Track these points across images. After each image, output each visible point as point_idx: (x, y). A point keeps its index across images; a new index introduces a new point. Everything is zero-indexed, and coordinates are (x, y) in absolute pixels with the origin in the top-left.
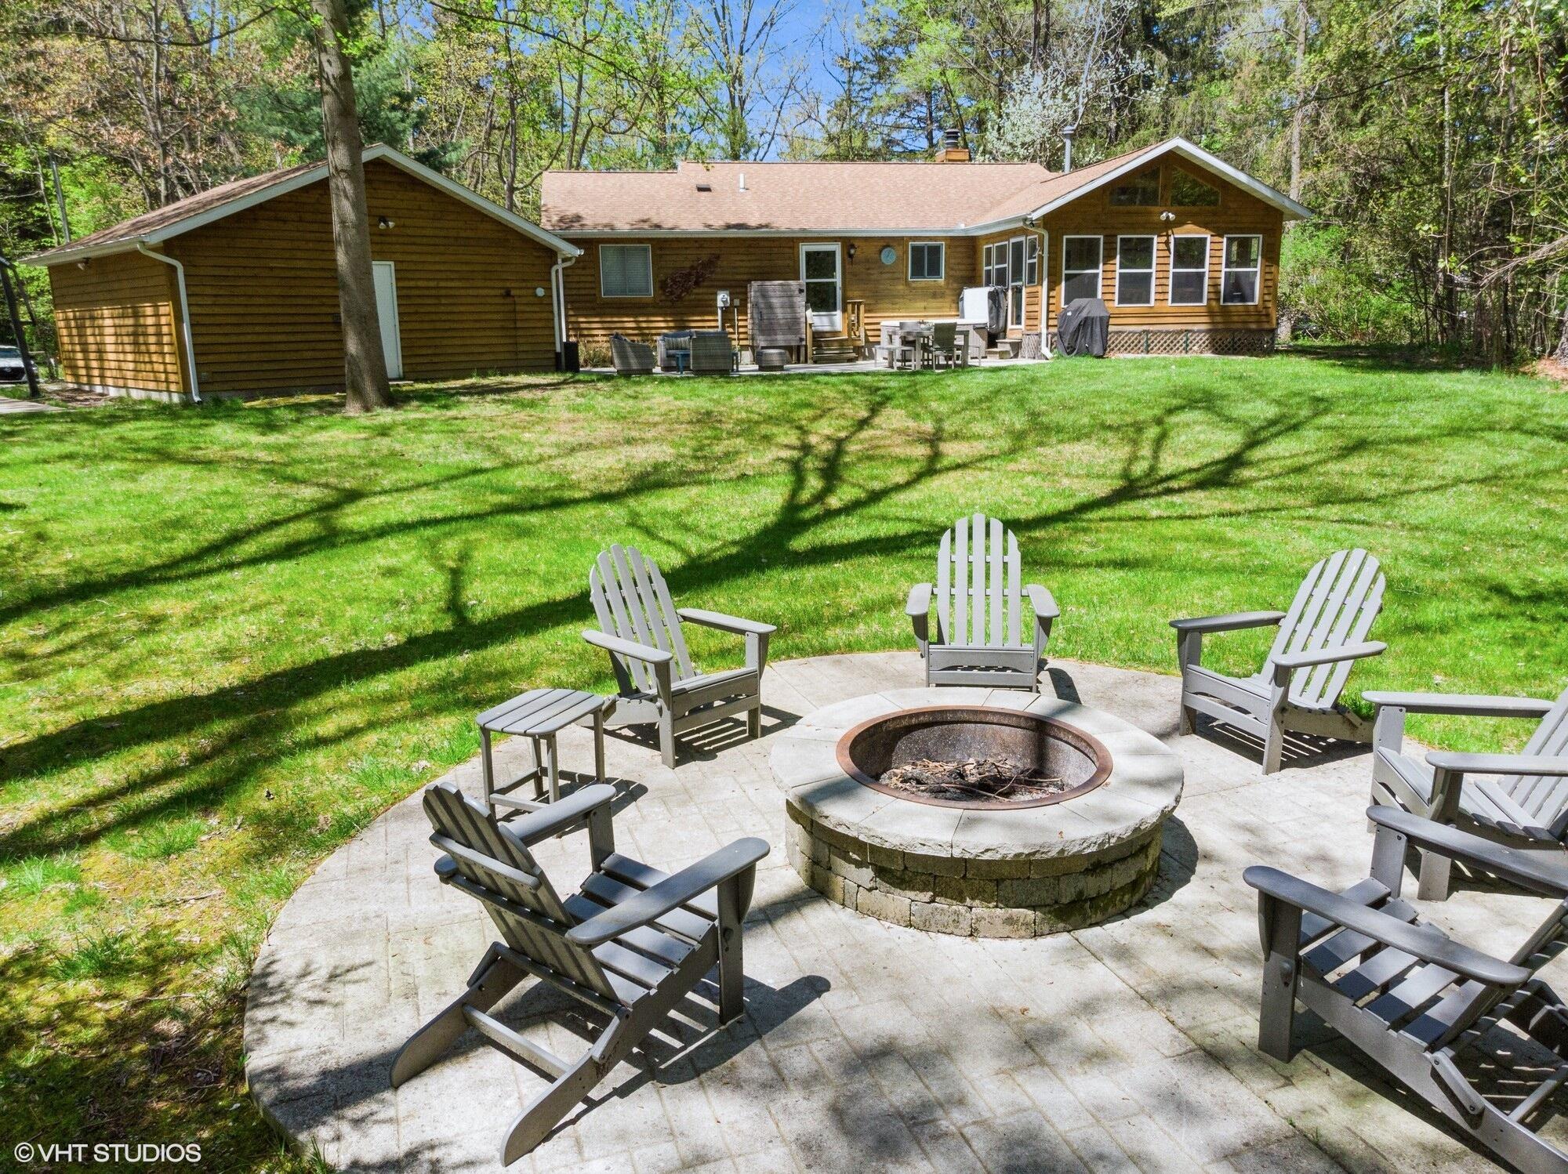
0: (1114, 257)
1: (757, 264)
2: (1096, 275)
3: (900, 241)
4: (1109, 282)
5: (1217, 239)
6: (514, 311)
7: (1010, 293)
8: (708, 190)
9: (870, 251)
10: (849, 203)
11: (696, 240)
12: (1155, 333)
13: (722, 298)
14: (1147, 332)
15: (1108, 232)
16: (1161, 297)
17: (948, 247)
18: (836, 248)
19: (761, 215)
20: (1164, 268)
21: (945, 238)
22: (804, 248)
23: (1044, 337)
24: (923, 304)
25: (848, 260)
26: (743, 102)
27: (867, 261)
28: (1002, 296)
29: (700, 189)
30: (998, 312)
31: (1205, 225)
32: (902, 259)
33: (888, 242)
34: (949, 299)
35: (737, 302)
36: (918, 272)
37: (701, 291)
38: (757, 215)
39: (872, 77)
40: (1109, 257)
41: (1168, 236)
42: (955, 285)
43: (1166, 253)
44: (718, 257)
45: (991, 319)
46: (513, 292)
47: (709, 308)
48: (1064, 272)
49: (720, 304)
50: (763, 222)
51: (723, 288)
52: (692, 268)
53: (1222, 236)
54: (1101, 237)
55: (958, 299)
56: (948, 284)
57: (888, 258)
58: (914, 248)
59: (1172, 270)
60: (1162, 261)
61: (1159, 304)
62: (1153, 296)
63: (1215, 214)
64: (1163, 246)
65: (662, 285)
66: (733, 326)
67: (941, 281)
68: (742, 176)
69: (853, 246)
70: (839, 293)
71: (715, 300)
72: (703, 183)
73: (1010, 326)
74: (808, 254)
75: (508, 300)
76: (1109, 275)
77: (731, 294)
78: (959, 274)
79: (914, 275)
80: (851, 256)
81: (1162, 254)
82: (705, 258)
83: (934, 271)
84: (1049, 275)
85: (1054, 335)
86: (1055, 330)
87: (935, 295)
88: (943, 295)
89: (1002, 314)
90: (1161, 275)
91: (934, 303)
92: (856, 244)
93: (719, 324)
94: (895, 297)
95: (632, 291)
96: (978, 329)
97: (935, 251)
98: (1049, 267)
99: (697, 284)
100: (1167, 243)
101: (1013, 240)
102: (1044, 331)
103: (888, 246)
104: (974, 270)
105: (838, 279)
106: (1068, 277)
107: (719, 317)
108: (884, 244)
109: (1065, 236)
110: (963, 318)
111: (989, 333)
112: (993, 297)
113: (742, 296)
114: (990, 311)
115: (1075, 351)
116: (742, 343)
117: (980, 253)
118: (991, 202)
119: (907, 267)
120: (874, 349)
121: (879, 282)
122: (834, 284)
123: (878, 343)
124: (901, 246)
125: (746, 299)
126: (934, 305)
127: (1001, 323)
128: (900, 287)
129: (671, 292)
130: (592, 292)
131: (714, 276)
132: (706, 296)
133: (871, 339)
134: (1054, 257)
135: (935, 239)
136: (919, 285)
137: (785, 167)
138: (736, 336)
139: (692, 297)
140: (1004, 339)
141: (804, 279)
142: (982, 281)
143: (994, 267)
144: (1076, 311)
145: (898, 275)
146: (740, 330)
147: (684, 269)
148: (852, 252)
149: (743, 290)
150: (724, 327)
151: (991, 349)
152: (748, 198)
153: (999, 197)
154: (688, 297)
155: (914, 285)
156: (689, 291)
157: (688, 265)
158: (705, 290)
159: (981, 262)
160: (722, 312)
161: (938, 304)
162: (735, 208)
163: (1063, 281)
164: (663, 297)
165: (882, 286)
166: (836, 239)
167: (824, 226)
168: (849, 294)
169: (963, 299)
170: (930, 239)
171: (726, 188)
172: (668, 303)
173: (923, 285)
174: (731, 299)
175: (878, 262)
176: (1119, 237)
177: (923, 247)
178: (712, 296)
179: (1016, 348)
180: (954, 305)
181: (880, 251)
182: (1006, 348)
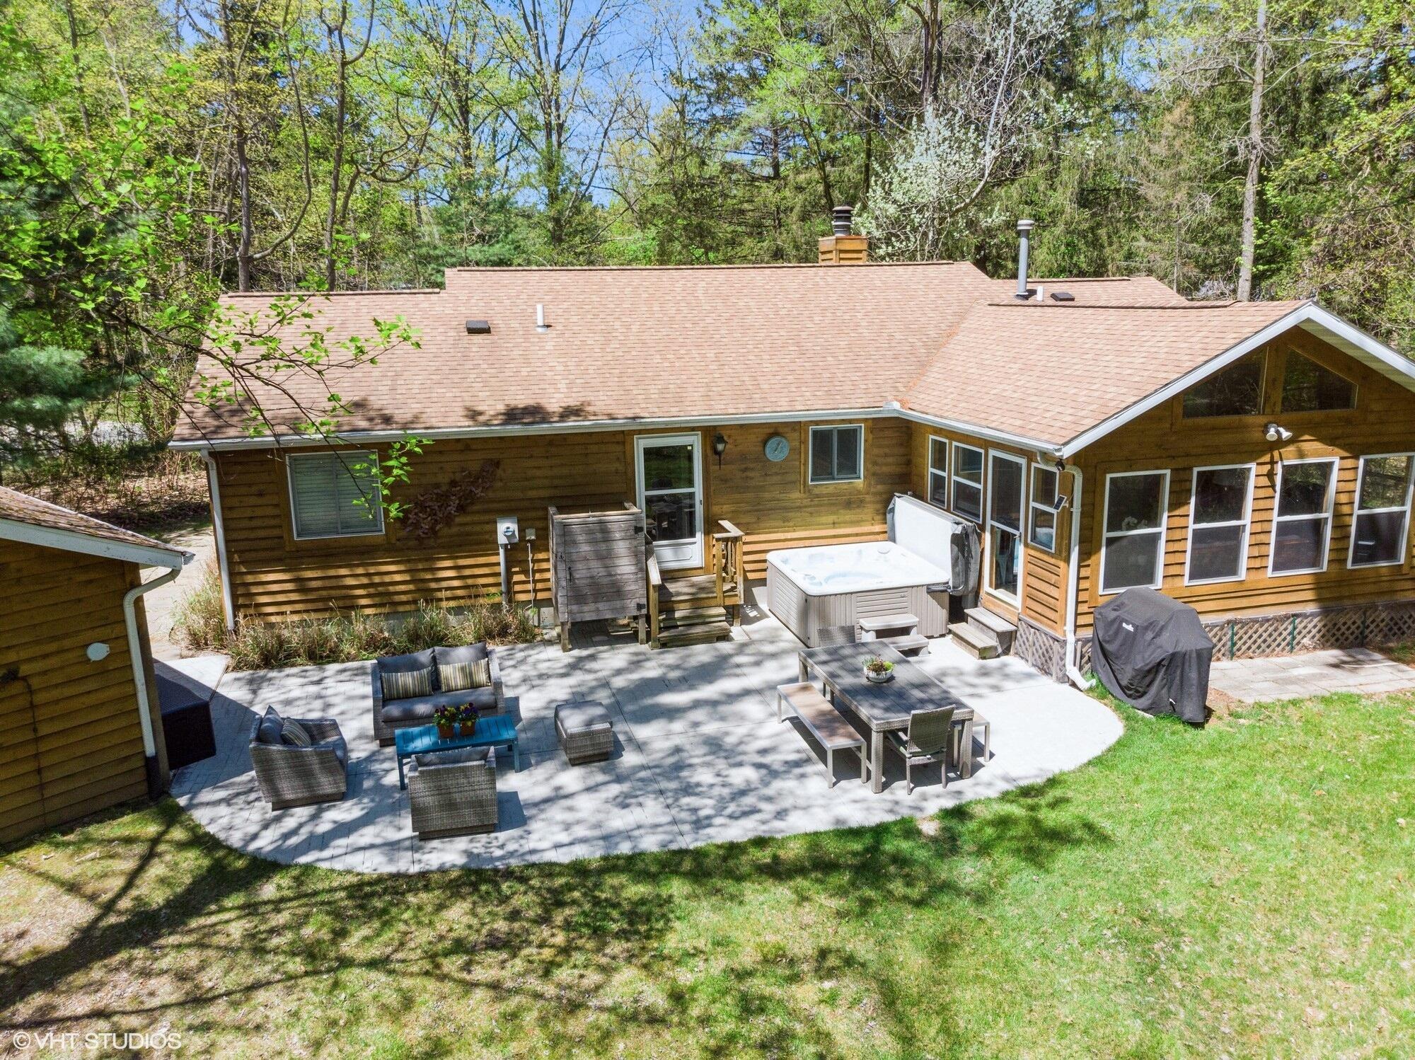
0: (1186, 503)
1: (565, 471)
2: (1154, 538)
3: (797, 427)
4: (1177, 546)
5: (1349, 463)
6: (32, 706)
7: (987, 537)
8: (487, 331)
9: (750, 443)
10: (711, 354)
11: (458, 440)
12: (1243, 623)
13: (506, 529)
14: (1232, 623)
15: (1180, 463)
16: (1257, 563)
17: (870, 431)
18: (695, 442)
19: (570, 385)
20: (1264, 516)
21: (866, 420)
22: (641, 444)
23: (1069, 648)
24: (831, 518)
25: (712, 457)
26: (561, 126)
27: (743, 457)
28: (973, 538)
29: (472, 331)
30: (967, 564)
31: (1331, 441)
32: (797, 452)
33: (774, 431)
34: (869, 510)
35: (531, 536)
36: (822, 471)
37: (468, 519)
38: (562, 386)
39: (709, 96)
40: (1178, 501)
41: (1272, 462)
42: (880, 488)
43: (1269, 492)
44: (497, 464)
45: (955, 574)
46: (25, 670)
47: (489, 545)
48: (1106, 535)
49: (502, 540)
50: (572, 402)
51: (506, 513)
52: (453, 483)
53: (1356, 457)
54: (1168, 472)
55: (885, 510)
56: (869, 485)
57: (777, 453)
58: (815, 433)
59: (1276, 518)
60: (1262, 504)
61: (1254, 575)
62: (1244, 563)
63: (1348, 421)
64: (1265, 481)
65: (401, 516)
66: (525, 572)
67: (859, 483)
68: (539, 307)
69: (720, 439)
70: (699, 510)
71: (496, 532)
72: (478, 317)
73: (986, 587)
74: (649, 452)
75: (17, 688)
76: (1177, 535)
77: (519, 522)
78: (885, 469)
79: (817, 475)
80: (716, 452)
81: (1262, 493)
82: (475, 467)
83: (849, 467)
84: (1082, 541)
85: (1086, 642)
86: (1088, 633)
87: (851, 502)
88: (861, 503)
89: (974, 567)
90: (1258, 528)
91: (848, 516)
92: (727, 435)
93: (502, 569)
94: (786, 509)
95: (346, 526)
96: (932, 591)
97: (848, 438)
98: (1082, 528)
99: (461, 509)
100: (1270, 475)
101: (993, 453)
102: (1071, 638)
103: (776, 434)
104: (909, 463)
105: (698, 489)
106: (1110, 542)
107: (501, 558)
108: (771, 431)
109: (1109, 476)
110: (894, 540)
111: (951, 597)
112: (960, 542)
113: (540, 524)
114: (955, 564)
115: (1145, 701)
116: (540, 596)
117: (924, 446)
118: (925, 345)
119: (806, 464)
120: (756, 591)
121: (761, 488)
122: (692, 495)
123: (763, 582)
124: (796, 435)
125: (546, 529)
126: (847, 518)
127: (972, 582)
128: (796, 495)
129: (417, 525)
130: (276, 532)
131: (491, 494)
132: (478, 528)
133: (751, 576)
134: (1090, 512)
135: (850, 421)
136: (825, 491)
137: (608, 277)
138: (530, 586)
139: (455, 530)
140: (976, 606)
141: (642, 492)
142: (923, 486)
143: (952, 477)
144: (1146, 628)
145: (792, 477)
146: (538, 576)
147: (437, 486)
148: (720, 447)
149: (540, 513)
150: (509, 574)
151: (958, 628)
152: (549, 346)
153: (932, 333)
154: (446, 531)
155: (816, 491)
156: (448, 521)
157: (444, 479)
158: (476, 518)
159: (923, 456)
160: (506, 550)
161: (854, 518)
162: (524, 372)
163: (1103, 550)
164: (403, 534)
165: (767, 495)
166: (693, 429)
167: (674, 411)
168: (716, 509)
169: (893, 510)
170: (843, 421)
171: (514, 324)
172: (412, 543)
173: (831, 490)
174: (521, 530)
175: (761, 459)
176: (1196, 470)
177: (831, 431)
178: (487, 527)
179: (1007, 640)
180: (878, 518)
181: (765, 443)
182: (992, 641)
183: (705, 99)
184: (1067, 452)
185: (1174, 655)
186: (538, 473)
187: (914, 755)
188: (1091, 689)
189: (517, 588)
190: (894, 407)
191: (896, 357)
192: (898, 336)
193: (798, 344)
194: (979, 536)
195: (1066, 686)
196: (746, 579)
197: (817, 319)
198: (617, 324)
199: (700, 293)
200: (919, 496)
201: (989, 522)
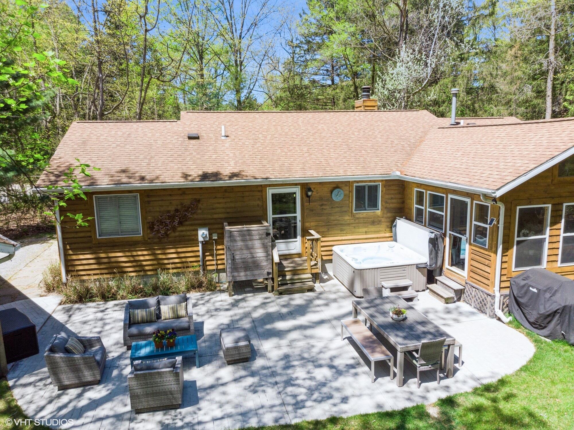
0: (560, 222)
1: (233, 205)
2: (542, 241)
3: (348, 183)
4: (554, 245)
7: (447, 240)
8: (197, 138)
9: (324, 192)
10: (305, 149)
11: (179, 189)
13: (202, 233)
15: (556, 201)
17: (384, 186)
18: (297, 190)
19: (236, 163)
21: (382, 181)
22: (270, 192)
23: (497, 300)
24: (365, 230)
25: (306, 199)
26: (241, 62)
27: (321, 199)
28: (440, 240)
29: (190, 138)
30: (437, 253)
32: (347, 196)
33: (336, 186)
34: (384, 226)
35: (215, 237)
36: (360, 206)
37: (184, 228)
38: (232, 163)
40: (555, 221)
42: (389, 215)
44: (199, 201)
45: (431, 259)
47: (194, 241)
48: (516, 239)
49: (201, 239)
50: (236, 171)
51: (203, 225)
52: (177, 210)
54: (550, 206)
55: (392, 226)
56: (384, 213)
57: (338, 197)
58: (356, 187)
65: (150, 226)
66: (212, 255)
67: (379, 212)
68: (223, 127)
69: (310, 190)
70: (299, 225)
71: (197, 235)
72: (194, 132)
73: (447, 265)
76: (555, 239)
77: (209, 230)
78: (392, 206)
79: (357, 208)
80: (308, 196)
82: (187, 203)
83: (373, 204)
84: (504, 242)
85: (505, 296)
86: (507, 291)
87: (374, 222)
88: (379, 222)
89: (440, 255)
91: (372, 228)
92: (312, 187)
93: (200, 253)
94: (342, 225)
95: (123, 232)
96: (418, 267)
97: (373, 189)
98: (504, 235)
99: (181, 223)
101: (450, 196)
102: (498, 295)
103: (337, 187)
104: (403, 202)
105: (298, 214)
106: (519, 243)
107: (200, 248)
108: (335, 186)
109: (518, 208)
110: (396, 241)
111: (428, 271)
112: (433, 242)
113: (219, 231)
114: (431, 253)
115: (546, 331)
116: (220, 267)
117: (411, 194)
118: (409, 145)
119: (352, 202)
120: (327, 265)
121: (330, 214)
122: (295, 217)
123: (331, 261)
124: (347, 188)
125: (223, 234)
126: (373, 229)
127: (439, 263)
128: (347, 218)
129: (158, 231)
130: (89, 234)
131: (195, 216)
132: (189, 233)
133: (325, 258)
134: (508, 227)
135: (374, 181)
136: (361, 216)
137: (257, 115)
138: (214, 262)
139: (177, 234)
140: (440, 275)
141: (270, 215)
142: (411, 214)
143: (427, 209)
144: (545, 291)
145: (345, 209)
146: (218, 257)
147: (169, 212)
148: (310, 193)
149: (220, 226)
150: (204, 256)
151: (432, 286)
152: (227, 145)
153: (413, 141)
154: (173, 234)
155: (357, 216)
156: (174, 229)
157: (172, 208)
158: (188, 228)
159: (411, 199)
160: (203, 244)
161: (377, 229)
162: (214, 157)
163: (515, 247)
164: (151, 235)
165: (332, 218)
166: (296, 184)
167: (287, 175)
168: (307, 225)
169: (395, 226)
170: (370, 181)
171: (211, 135)
172: (156, 240)
173: (364, 215)
174: (210, 234)
175: (330, 199)
176: (565, 205)
177: (364, 187)
178: (194, 233)
179: (459, 294)
180: (388, 229)
181: (332, 192)
182: (452, 294)
183: (303, 52)
184: (498, 194)
185: (564, 307)
186: (218, 205)
187: (422, 365)
188: (510, 322)
189: (208, 263)
190: (397, 174)
191: (395, 151)
192: (396, 142)
193: (347, 145)
194: (443, 240)
195: (495, 320)
196: (322, 259)
197: (356, 134)
198: (260, 136)
199: (300, 123)
200: (409, 218)
201: (448, 232)
